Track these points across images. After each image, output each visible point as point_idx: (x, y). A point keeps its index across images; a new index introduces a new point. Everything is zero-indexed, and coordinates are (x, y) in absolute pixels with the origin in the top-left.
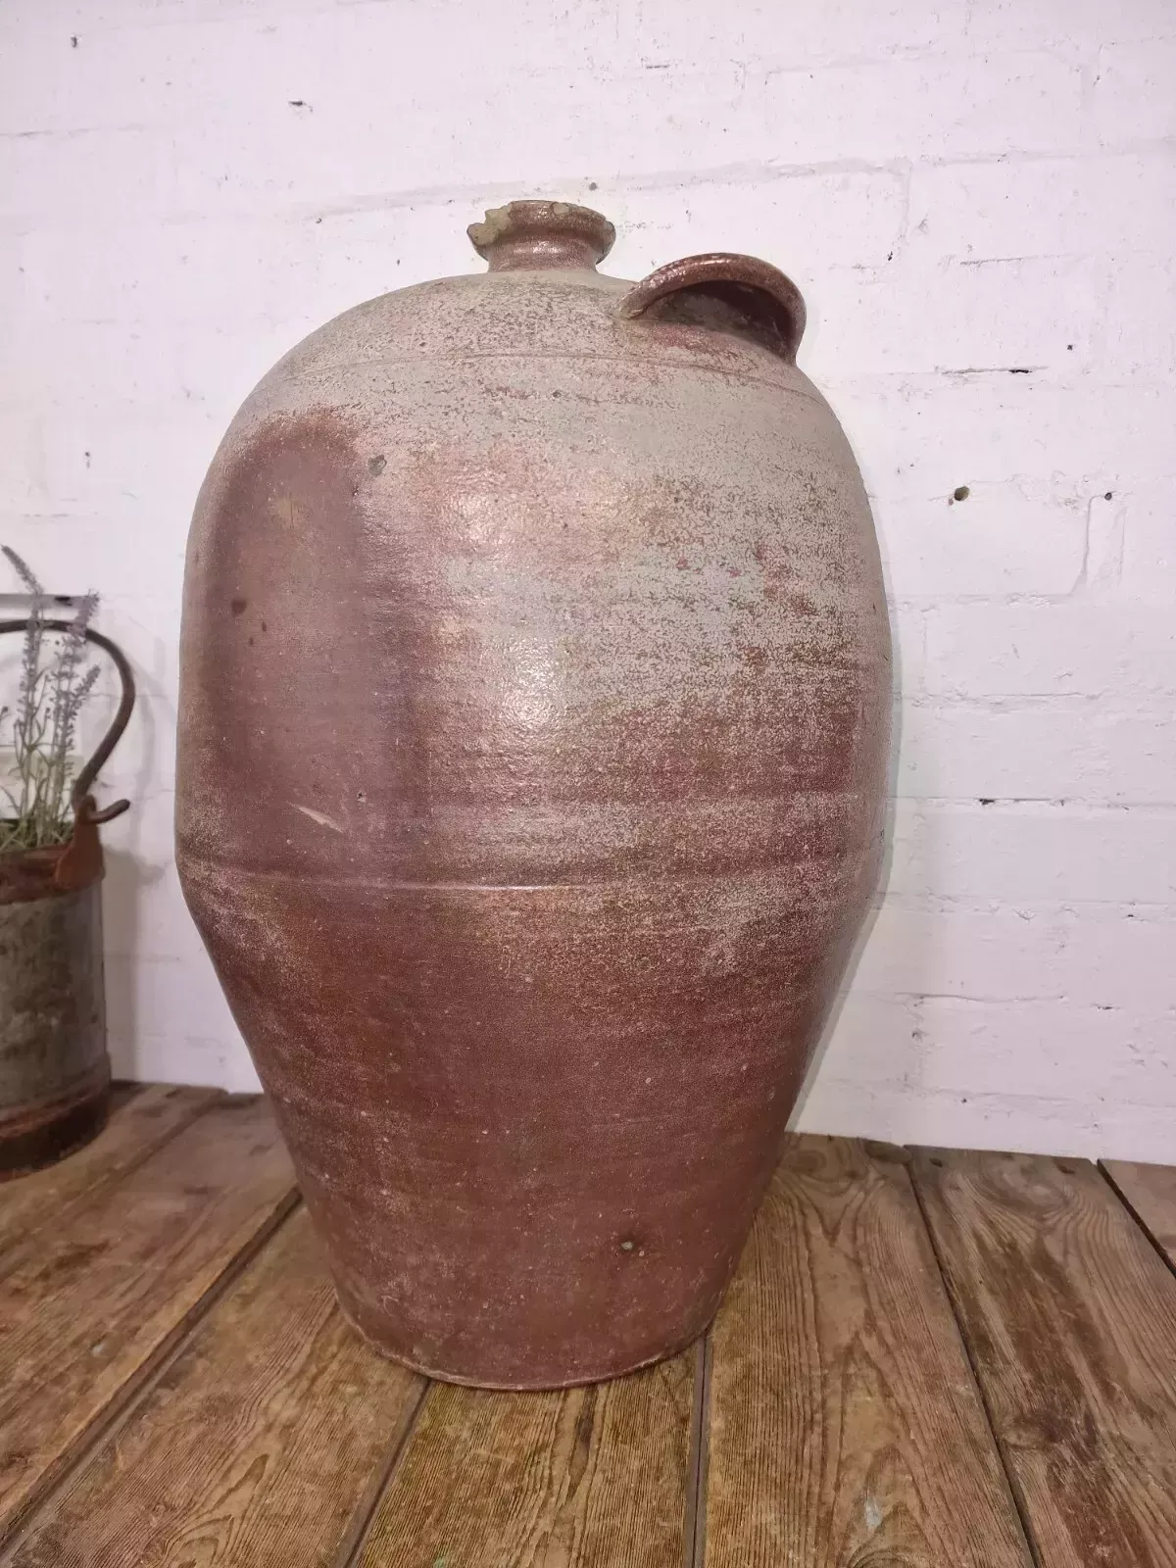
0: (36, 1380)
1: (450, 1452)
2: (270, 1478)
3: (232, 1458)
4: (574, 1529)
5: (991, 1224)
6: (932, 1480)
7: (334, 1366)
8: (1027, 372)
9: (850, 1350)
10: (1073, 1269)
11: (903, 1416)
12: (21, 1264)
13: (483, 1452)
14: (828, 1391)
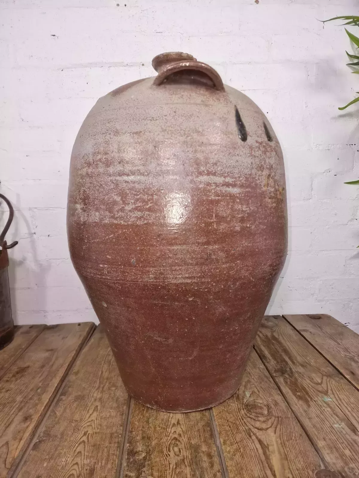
0: (24, 400)
2: (100, 410)
3: (88, 408)
6: (259, 385)
7: (107, 384)
10: (281, 339)
12: (5, 374)
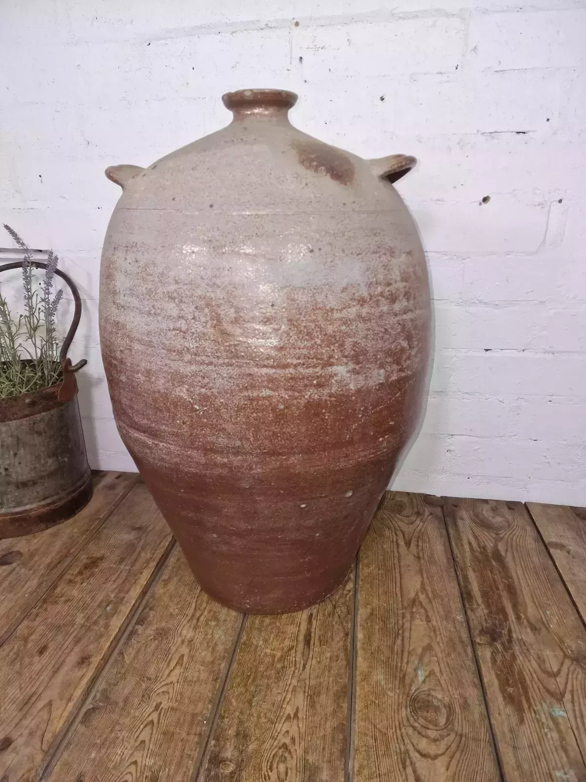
0: (86, 623)
1: (255, 650)
2: (186, 665)
3: (170, 657)
4: (305, 683)
5: (476, 537)
6: (445, 659)
7: (206, 613)
8: (524, 133)
9: (414, 601)
10: (509, 559)
11: (434, 631)
12: (70, 567)
13: (268, 651)
14: (405, 620)
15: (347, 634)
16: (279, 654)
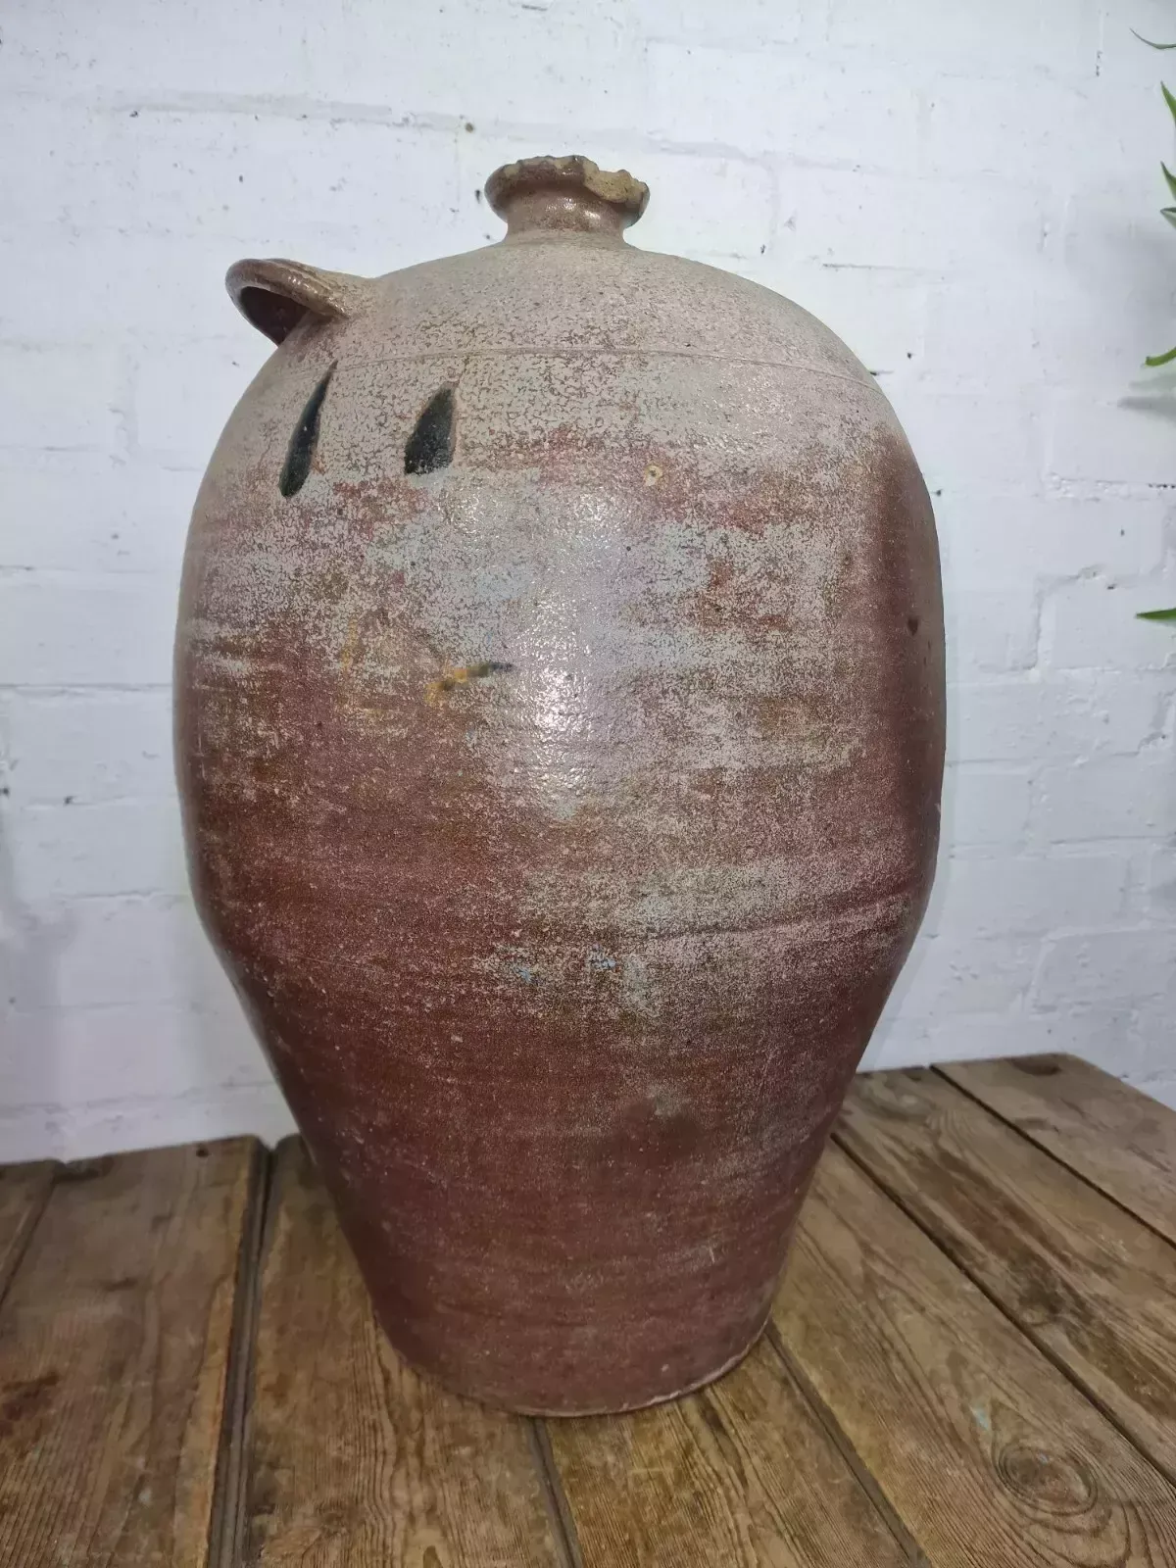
1: (608, 1480)
4: (770, 1514)
5: (894, 1138)
9: (868, 1278)
10: (973, 1162)
11: (944, 1324)
13: (640, 1471)
15: (785, 1382)
16: (668, 1470)
